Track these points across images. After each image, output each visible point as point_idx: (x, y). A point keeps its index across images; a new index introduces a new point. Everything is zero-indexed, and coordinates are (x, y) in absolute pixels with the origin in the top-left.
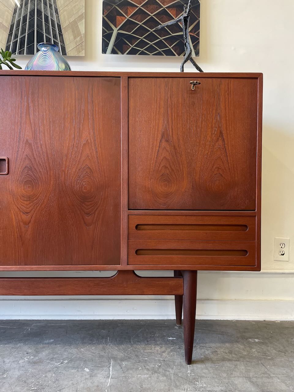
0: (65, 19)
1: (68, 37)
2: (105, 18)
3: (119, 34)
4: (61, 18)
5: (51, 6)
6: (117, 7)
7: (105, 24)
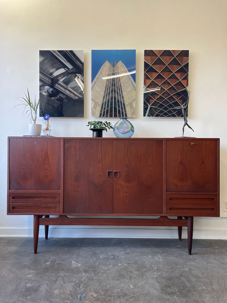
0: (127, 101)
1: (128, 109)
2: (145, 100)
3: (151, 108)
4: (125, 100)
5: (120, 95)
6: (150, 95)
7: (145, 103)
